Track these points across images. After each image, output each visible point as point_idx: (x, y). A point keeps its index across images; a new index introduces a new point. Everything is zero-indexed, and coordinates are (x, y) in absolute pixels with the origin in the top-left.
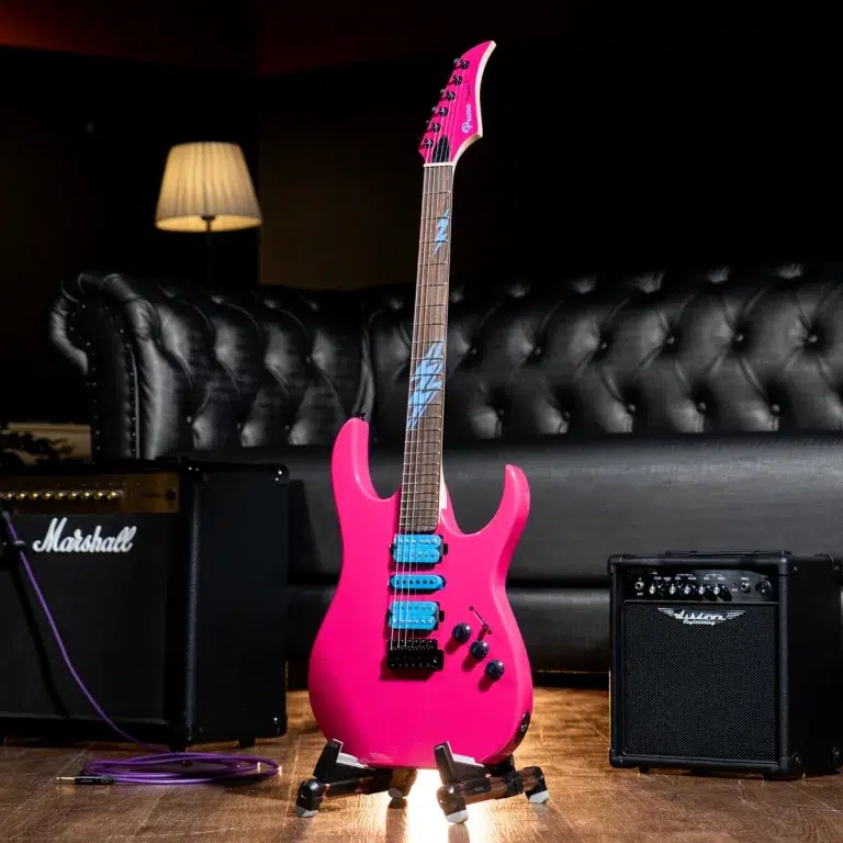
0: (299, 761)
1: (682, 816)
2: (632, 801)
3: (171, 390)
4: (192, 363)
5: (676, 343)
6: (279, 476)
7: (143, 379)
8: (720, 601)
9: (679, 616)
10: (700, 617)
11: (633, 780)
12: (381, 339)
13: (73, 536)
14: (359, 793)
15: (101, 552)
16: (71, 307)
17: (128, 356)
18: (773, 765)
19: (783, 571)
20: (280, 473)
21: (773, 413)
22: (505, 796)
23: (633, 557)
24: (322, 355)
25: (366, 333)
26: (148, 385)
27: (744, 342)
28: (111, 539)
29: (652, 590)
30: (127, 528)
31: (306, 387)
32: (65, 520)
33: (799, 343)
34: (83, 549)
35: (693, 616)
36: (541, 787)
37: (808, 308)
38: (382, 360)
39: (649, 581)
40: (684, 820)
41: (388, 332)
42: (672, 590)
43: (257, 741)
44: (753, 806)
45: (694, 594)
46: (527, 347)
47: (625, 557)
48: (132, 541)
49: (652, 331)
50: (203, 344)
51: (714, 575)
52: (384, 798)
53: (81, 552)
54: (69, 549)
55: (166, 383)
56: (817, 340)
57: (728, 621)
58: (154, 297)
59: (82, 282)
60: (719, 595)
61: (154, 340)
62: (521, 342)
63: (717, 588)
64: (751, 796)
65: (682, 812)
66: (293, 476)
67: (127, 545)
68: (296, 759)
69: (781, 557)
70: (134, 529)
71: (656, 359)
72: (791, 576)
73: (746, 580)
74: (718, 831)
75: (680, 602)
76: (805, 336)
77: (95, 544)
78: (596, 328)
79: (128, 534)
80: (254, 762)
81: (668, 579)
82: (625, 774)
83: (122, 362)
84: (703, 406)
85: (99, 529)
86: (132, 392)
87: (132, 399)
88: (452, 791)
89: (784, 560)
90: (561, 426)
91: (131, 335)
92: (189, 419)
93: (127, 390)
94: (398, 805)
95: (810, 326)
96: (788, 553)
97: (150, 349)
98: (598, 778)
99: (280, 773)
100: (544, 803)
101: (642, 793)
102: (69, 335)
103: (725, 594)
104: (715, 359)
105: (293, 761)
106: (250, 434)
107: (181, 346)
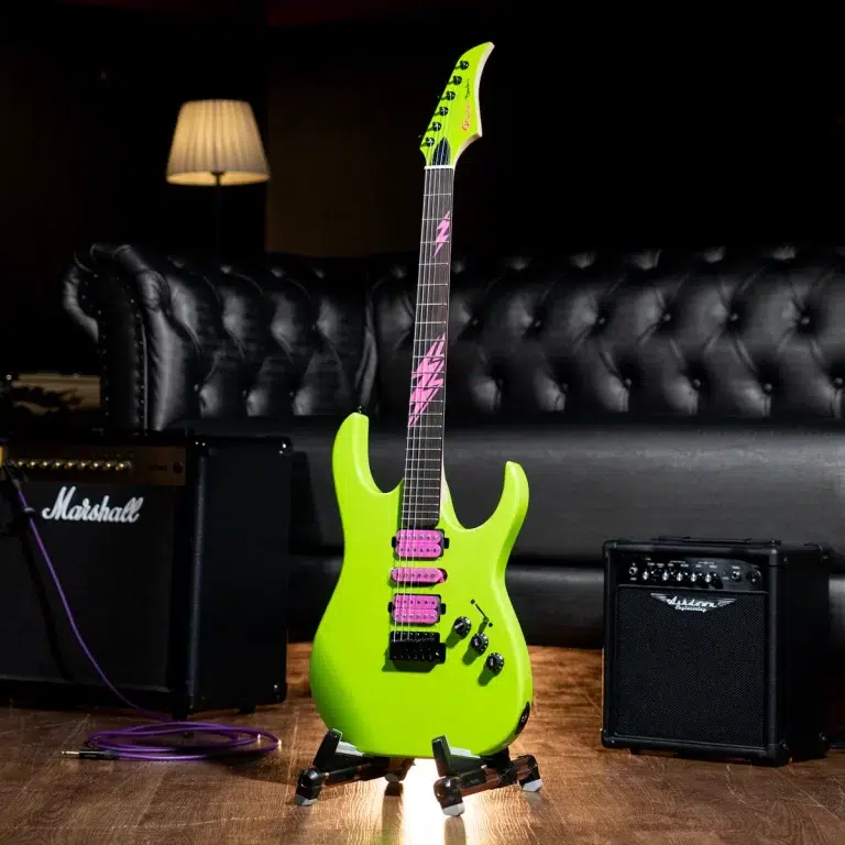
0: (299, 732)
1: (673, 810)
2: (621, 789)
3: (179, 359)
4: (200, 333)
5: (673, 320)
6: (283, 450)
7: (151, 347)
8: (712, 588)
9: (671, 602)
10: (691, 604)
11: (624, 762)
12: (384, 305)
13: (81, 504)
14: (357, 780)
15: (108, 522)
16: (82, 276)
17: (138, 327)
18: (761, 751)
19: (773, 562)
20: (284, 446)
21: (765, 392)
22: (500, 786)
23: (629, 543)
24: (327, 323)
25: (371, 304)
26: (157, 356)
27: (738, 321)
28: (119, 510)
29: (645, 576)
30: (134, 499)
31: (310, 355)
32: (73, 489)
33: (792, 324)
34: (90, 518)
35: (685, 603)
36: (534, 776)
37: (801, 290)
38: (385, 328)
39: (642, 569)
40: (674, 815)
41: (392, 302)
42: (665, 576)
43: (257, 707)
44: (741, 799)
45: (686, 580)
46: (527, 320)
47: (619, 542)
48: (139, 512)
49: (648, 308)
50: (211, 313)
51: (706, 563)
52: (381, 784)
53: (89, 521)
54: (77, 517)
55: (175, 353)
56: (811, 321)
57: (719, 609)
58: (164, 269)
59: (95, 251)
60: (711, 583)
61: (164, 311)
62: (520, 315)
63: (708, 576)
64: (738, 784)
65: (671, 807)
66: (297, 448)
67: (133, 516)
68: (296, 729)
69: (771, 548)
70: (141, 500)
71: (653, 335)
72: (781, 566)
73: (737, 570)
74: (706, 829)
75: (673, 588)
76: (797, 317)
77: (103, 513)
78: (594, 303)
79: (134, 505)
80: (254, 735)
81: (661, 565)
82: (616, 755)
83: (132, 331)
84: (698, 383)
85: (106, 499)
86: (142, 360)
87: (141, 368)
88: (448, 785)
89: (774, 551)
90: (558, 399)
91: (142, 305)
92: (196, 387)
93: (137, 359)
94: (394, 791)
95: (803, 307)
96: (778, 543)
97: (159, 319)
98: (590, 759)
99: (280, 747)
100: (537, 791)
101: (634, 780)
102: (81, 304)
103: (717, 582)
104: (709, 339)
105: (292, 731)
106: (255, 401)
107: (190, 316)
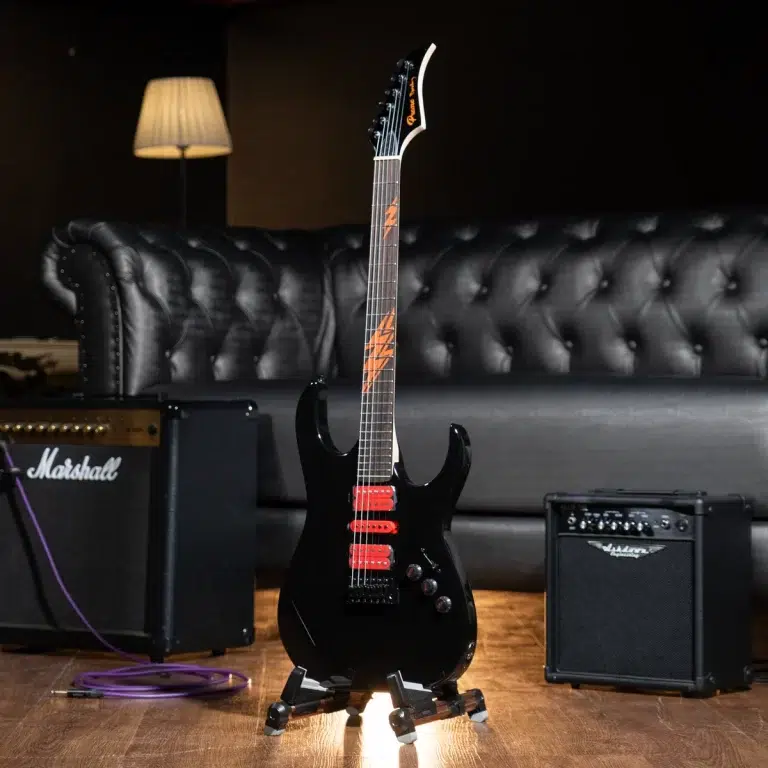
0: (266, 672)
1: (606, 737)
2: (562, 720)
3: (152, 328)
4: (170, 303)
5: (609, 287)
6: (249, 411)
7: (126, 317)
8: (644, 536)
9: (606, 549)
10: (625, 550)
11: (566, 696)
12: (341, 276)
13: (63, 464)
14: (321, 713)
15: (89, 480)
16: (61, 251)
17: (113, 299)
18: (689, 684)
19: (699, 511)
20: (250, 408)
21: (696, 352)
22: (450, 716)
23: (564, 494)
24: (288, 291)
25: (328, 271)
26: (131, 325)
27: (670, 287)
28: (98, 468)
29: (583, 525)
30: (112, 459)
31: (272, 323)
32: (56, 450)
33: (719, 290)
34: (73, 477)
35: (619, 549)
36: (481, 707)
37: (729, 258)
38: (343, 296)
39: (580, 517)
40: (607, 742)
41: (348, 270)
42: (601, 525)
43: (228, 650)
44: (669, 726)
45: (620, 530)
46: (474, 287)
47: (559, 494)
48: (117, 470)
49: (587, 275)
50: (181, 285)
51: (638, 513)
52: (343, 716)
53: (70, 480)
54: (60, 476)
55: (147, 323)
56: (737, 287)
57: (650, 554)
58: (135, 242)
59: (72, 228)
60: (643, 530)
61: (137, 283)
62: (468, 283)
63: (640, 525)
64: (668, 714)
65: (606, 734)
66: (262, 410)
67: (112, 474)
68: (264, 670)
69: (698, 498)
70: (119, 460)
71: (591, 301)
72: (706, 515)
73: (666, 518)
74: (635, 753)
75: (609, 536)
76: (725, 282)
77: (84, 472)
78: (537, 271)
79: (113, 464)
80: (226, 674)
81: (597, 515)
82: (558, 689)
83: (108, 303)
84: (633, 344)
85: (87, 459)
86: (117, 329)
87: (116, 336)
88: (402, 715)
89: (700, 502)
90: (503, 361)
91: (116, 278)
92: (167, 354)
93: (112, 328)
94: (354, 723)
95: (729, 273)
96: (704, 494)
97: (133, 291)
98: (534, 693)
99: (250, 686)
100: (484, 721)
101: (574, 711)
102: (60, 277)
103: (648, 531)
104: (644, 304)
105: (261, 672)
106: (222, 366)
107: (161, 288)
